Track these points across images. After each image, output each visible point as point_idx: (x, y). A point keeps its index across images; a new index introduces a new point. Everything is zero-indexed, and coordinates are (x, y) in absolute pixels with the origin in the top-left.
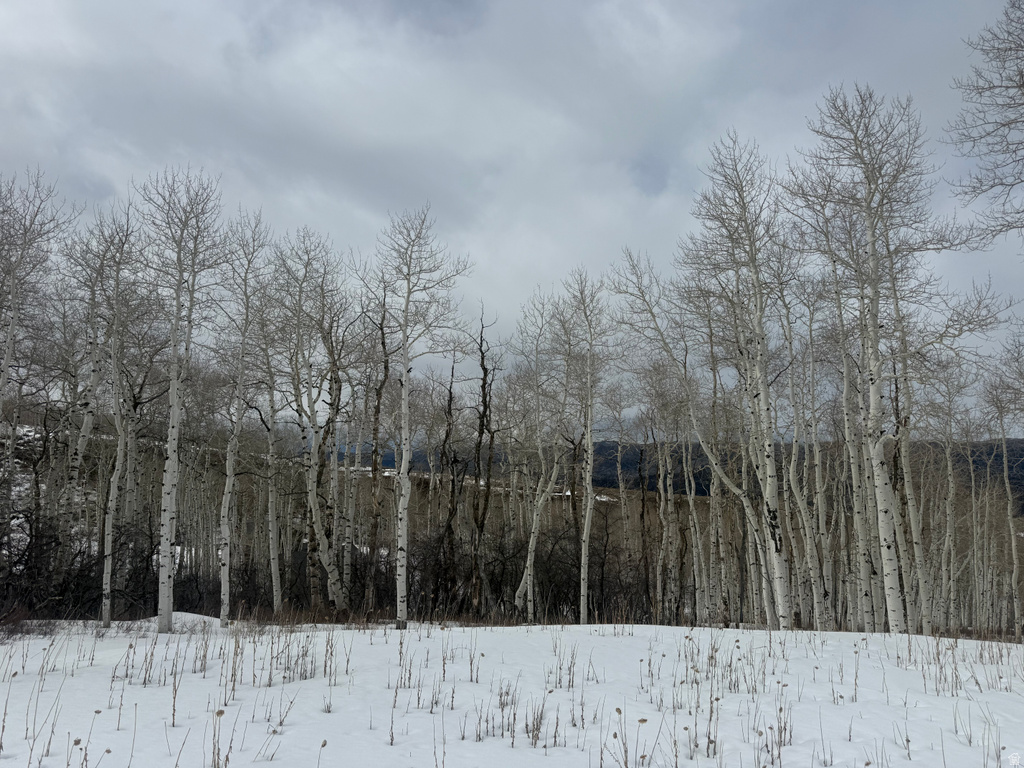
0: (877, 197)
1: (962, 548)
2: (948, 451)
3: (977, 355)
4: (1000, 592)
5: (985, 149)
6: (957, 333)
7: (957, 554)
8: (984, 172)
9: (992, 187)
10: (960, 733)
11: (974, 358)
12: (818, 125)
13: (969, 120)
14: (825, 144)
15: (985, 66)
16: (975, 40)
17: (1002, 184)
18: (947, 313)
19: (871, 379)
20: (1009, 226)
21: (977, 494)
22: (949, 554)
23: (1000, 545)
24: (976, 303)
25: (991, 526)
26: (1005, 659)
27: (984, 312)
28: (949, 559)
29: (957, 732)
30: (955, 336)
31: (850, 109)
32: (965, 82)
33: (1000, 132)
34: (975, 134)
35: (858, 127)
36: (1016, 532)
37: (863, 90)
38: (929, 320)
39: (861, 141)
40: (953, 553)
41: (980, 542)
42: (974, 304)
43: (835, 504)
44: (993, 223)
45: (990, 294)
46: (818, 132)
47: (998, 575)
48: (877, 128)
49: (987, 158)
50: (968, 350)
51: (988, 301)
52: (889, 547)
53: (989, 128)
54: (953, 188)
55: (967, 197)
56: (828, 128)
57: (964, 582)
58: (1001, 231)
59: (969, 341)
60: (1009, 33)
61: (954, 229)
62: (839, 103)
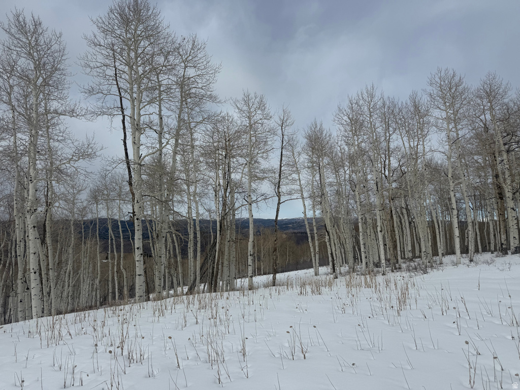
0: (41, 80)
1: (76, 270)
2: (72, 223)
3: (86, 171)
4: (93, 288)
5: (95, 74)
6: (77, 159)
7: (74, 273)
8: (95, 85)
9: (98, 93)
10: (56, 365)
11: (84, 173)
12: (6, 27)
13: (90, 57)
14: (10, 40)
15: (98, 34)
16: (95, 20)
17: (102, 93)
18: (73, 149)
19: (31, 180)
20: (104, 113)
21: (85, 243)
22: (70, 273)
23: (94, 266)
24: (87, 145)
25: (90, 258)
26: (86, 319)
27: (90, 150)
28: (69, 276)
29: (54, 365)
30: (76, 161)
31: (27, 26)
32: (89, 38)
33: (102, 68)
34: (92, 65)
35: (32, 38)
36: (101, 260)
37: (36, 18)
38: (64, 151)
39: (33, 47)
40: (71, 273)
41: (85, 266)
42: (86, 146)
43: (9, 254)
44: (97, 110)
45: (93, 142)
46: (6, 31)
47: (92, 280)
48: (42, 42)
49: (96, 79)
50: (82, 168)
51: (92, 145)
52: (35, 273)
53: (99, 65)
54: (80, 89)
55: (86, 95)
56: (13, 31)
57: (77, 287)
58: (100, 114)
59: (82, 163)
60: (109, 24)
61: (79, 108)
62: (21, 19)
